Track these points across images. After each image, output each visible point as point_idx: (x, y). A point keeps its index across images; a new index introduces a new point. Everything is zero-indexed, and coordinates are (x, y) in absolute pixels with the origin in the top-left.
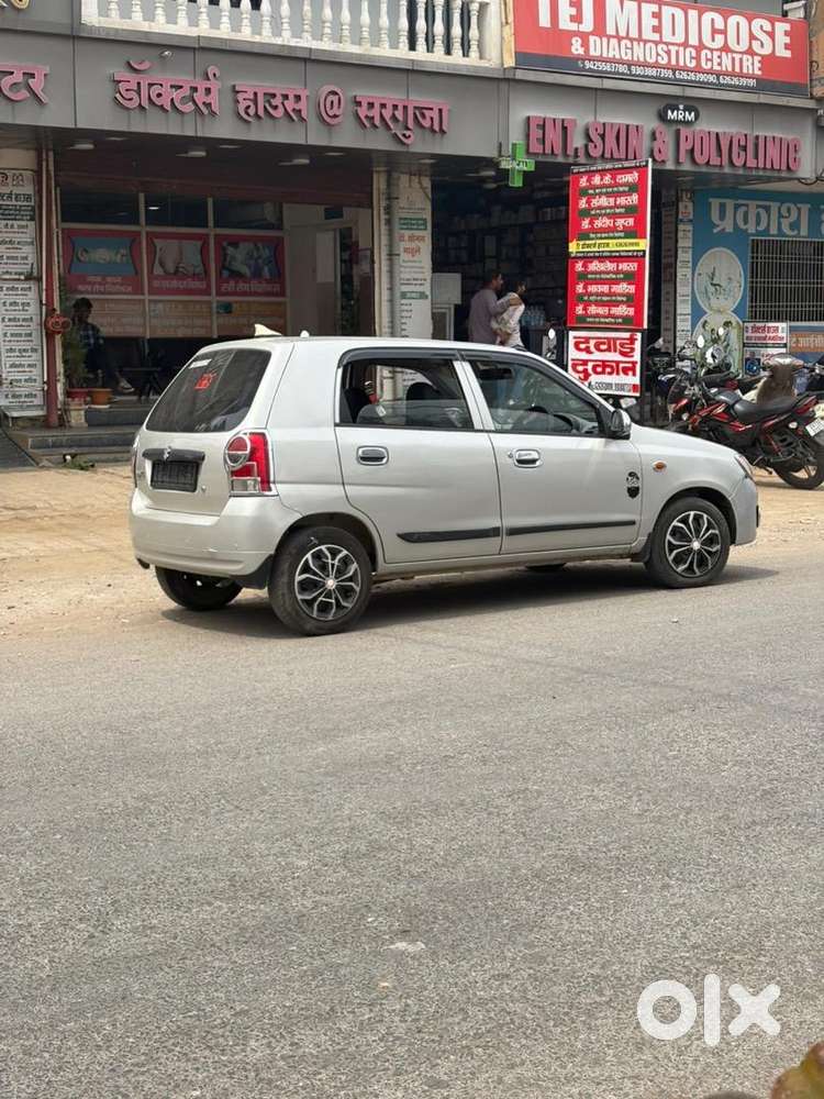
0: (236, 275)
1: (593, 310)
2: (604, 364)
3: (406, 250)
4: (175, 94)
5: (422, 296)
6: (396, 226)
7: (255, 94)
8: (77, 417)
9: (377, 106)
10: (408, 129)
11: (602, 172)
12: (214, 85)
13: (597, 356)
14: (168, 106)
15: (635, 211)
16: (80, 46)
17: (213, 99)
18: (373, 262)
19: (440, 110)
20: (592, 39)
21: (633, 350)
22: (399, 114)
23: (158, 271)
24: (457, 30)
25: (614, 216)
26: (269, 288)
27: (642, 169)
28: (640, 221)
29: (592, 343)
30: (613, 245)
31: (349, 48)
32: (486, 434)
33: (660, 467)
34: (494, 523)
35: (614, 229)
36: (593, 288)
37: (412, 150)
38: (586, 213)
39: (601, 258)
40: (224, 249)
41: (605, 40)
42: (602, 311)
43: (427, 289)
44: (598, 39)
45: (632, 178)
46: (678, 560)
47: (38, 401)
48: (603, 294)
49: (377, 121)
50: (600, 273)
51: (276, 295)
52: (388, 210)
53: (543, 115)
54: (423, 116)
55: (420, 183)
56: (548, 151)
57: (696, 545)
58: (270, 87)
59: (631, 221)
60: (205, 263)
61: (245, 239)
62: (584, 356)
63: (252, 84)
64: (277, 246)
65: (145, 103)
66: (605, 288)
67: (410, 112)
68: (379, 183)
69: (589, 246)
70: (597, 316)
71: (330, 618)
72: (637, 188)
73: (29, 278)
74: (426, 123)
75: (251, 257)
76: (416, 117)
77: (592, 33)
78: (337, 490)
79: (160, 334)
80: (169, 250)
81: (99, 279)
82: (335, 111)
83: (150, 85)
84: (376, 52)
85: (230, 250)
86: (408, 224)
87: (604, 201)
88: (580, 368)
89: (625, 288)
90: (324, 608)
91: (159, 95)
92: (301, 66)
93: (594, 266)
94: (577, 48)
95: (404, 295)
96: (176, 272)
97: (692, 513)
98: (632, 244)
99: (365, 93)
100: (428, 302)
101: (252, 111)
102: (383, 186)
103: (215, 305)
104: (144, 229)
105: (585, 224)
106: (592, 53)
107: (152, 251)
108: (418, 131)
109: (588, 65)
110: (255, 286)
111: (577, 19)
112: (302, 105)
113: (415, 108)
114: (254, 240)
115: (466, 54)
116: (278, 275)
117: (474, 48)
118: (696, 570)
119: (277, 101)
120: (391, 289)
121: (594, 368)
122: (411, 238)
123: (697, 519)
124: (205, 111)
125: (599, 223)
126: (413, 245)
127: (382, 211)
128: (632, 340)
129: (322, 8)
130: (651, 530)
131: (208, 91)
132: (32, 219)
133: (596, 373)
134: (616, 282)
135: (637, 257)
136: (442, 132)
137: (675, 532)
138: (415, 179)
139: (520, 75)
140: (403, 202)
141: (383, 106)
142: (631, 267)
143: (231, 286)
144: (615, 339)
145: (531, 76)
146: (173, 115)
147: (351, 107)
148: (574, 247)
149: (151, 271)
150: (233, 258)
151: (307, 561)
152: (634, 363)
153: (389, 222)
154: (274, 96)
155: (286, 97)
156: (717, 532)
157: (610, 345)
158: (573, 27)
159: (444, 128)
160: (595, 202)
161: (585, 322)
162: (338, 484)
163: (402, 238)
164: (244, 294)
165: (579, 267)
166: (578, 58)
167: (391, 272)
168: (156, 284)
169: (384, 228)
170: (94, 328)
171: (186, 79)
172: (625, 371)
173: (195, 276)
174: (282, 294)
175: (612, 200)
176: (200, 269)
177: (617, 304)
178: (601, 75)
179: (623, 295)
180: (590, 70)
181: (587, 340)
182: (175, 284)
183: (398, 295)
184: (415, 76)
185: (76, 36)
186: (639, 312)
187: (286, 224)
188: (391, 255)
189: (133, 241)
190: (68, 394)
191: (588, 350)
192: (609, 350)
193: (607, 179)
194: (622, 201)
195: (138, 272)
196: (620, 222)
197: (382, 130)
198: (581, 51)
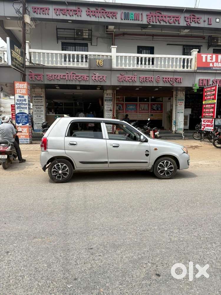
0: (154, 110)
1: (206, 114)
2: (208, 125)
3: (179, 104)
4: (128, 79)
5: (182, 112)
6: (177, 100)
7: (143, 78)
8: (117, 132)
9: (167, 78)
10: (173, 82)
11: (209, 88)
12: (136, 77)
13: (207, 123)
14: (127, 81)
15: (214, 95)
16: (112, 71)
17: (135, 79)
18: (173, 107)
19: (180, 79)
20: (215, 63)
21: (213, 122)
22: (172, 80)
23: (140, 109)
24: (186, 64)
25: (210, 96)
26: (159, 112)
27: (216, 86)
28: (215, 97)
29: (206, 121)
30: (210, 102)
31: (163, 69)
32: (105, 140)
33: (156, 149)
34: (106, 160)
35: (210, 99)
36: (206, 110)
37: (174, 86)
38: (206, 96)
39: (208, 104)
40: (152, 106)
41: (218, 63)
42: (208, 115)
43: (183, 111)
44: (216, 63)
45: (214, 88)
46: (161, 172)
47: (111, 130)
48: (208, 111)
49: (167, 81)
50: (208, 107)
51: (161, 113)
52: (176, 98)
53: (203, 78)
54: (177, 80)
55: (183, 93)
56: (204, 85)
57: (166, 169)
58: (146, 76)
59: (213, 97)
60: (149, 108)
61: (156, 104)
62: (204, 123)
63: (143, 76)
64: (162, 105)
65: (123, 81)
66: (208, 110)
67: (174, 79)
68: (174, 93)
69: (206, 102)
70: (207, 116)
71: (61, 179)
72: (215, 90)
73: (110, 110)
74: (177, 81)
75: (157, 107)
76: (175, 80)
77: (215, 62)
78: (64, 151)
79: (140, 119)
80: (142, 106)
81: (130, 111)
82: (159, 80)
83: (124, 77)
84: (168, 69)
85: (153, 106)
86: (180, 100)
87: (209, 93)
88: (204, 126)
89: (212, 110)
90: (59, 177)
91: (126, 79)
92: (152, 72)
93: (207, 106)
94: (211, 65)
95: (178, 112)
96: (144, 109)
97: (165, 161)
98: (213, 101)
99: (165, 76)
100: (183, 114)
101: (143, 81)
102: (175, 93)
103: (150, 115)
104: (138, 103)
105: (206, 98)
106: (215, 66)
107: (139, 106)
108: (176, 83)
109: (213, 68)
110: (157, 111)
111: (212, 60)
112: (152, 79)
113: (175, 78)
114: (158, 104)
115: (187, 68)
116: (162, 110)
117: (189, 67)
118: (166, 175)
119: (147, 79)
120: (176, 111)
121: (206, 126)
122: (180, 102)
123: (167, 162)
124: (134, 81)
125: (208, 98)
126: (181, 103)
127: (175, 98)
128: (212, 120)
129: (158, 62)
130: (153, 164)
131: (135, 78)
132: (112, 101)
133: (206, 127)
134: (210, 109)
135: (214, 104)
136: (181, 83)
137: (160, 165)
138: (182, 92)
139: (198, 71)
140: (179, 96)
141: (168, 78)
142: (213, 106)
143: (153, 112)
144: (210, 120)
145: (200, 71)
146: (128, 82)
147: (162, 79)
148: (204, 102)
149: (139, 109)
150: (154, 107)
151: (55, 166)
152: (213, 125)
153: (176, 100)
154: (147, 78)
155: (149, 78)
156: (173, 166)
157: (209, 121)
158: (211, 61)
159: (181, 82)
160: (208, 94)
161: (205, 117)
162: (64, 150)
163: (178, 102)
164: (155, 113)
165: (204, 106)
166: (211, 67)
167: (176, 108)
168: (140, 111)
169: (175, 101)
170: (128, 119)
171: (131, 76)
172: (211, 126)
173: (146, 110)
174: (162, 112)
175: (210, 93)
176: (148, 109)
177: (210, 113)
178: (216, 70)
179: (211, 111)
180: (214, 69)
181: (205, 120)
182: (143, 111)
183: (177, 112)
184: (176, 73)
185: (112, 70)
186: (214, 115)
187: (163, 101)
188: (176, 105)
189: (136, 105)
190: (116, 129)
191: (205, 122)
192: (208, 122)
193: (210, 89)
194: (212, 93)
195: (137, 110)
196: (212, 97)
197: (168, 83)
198: (212, 66)
